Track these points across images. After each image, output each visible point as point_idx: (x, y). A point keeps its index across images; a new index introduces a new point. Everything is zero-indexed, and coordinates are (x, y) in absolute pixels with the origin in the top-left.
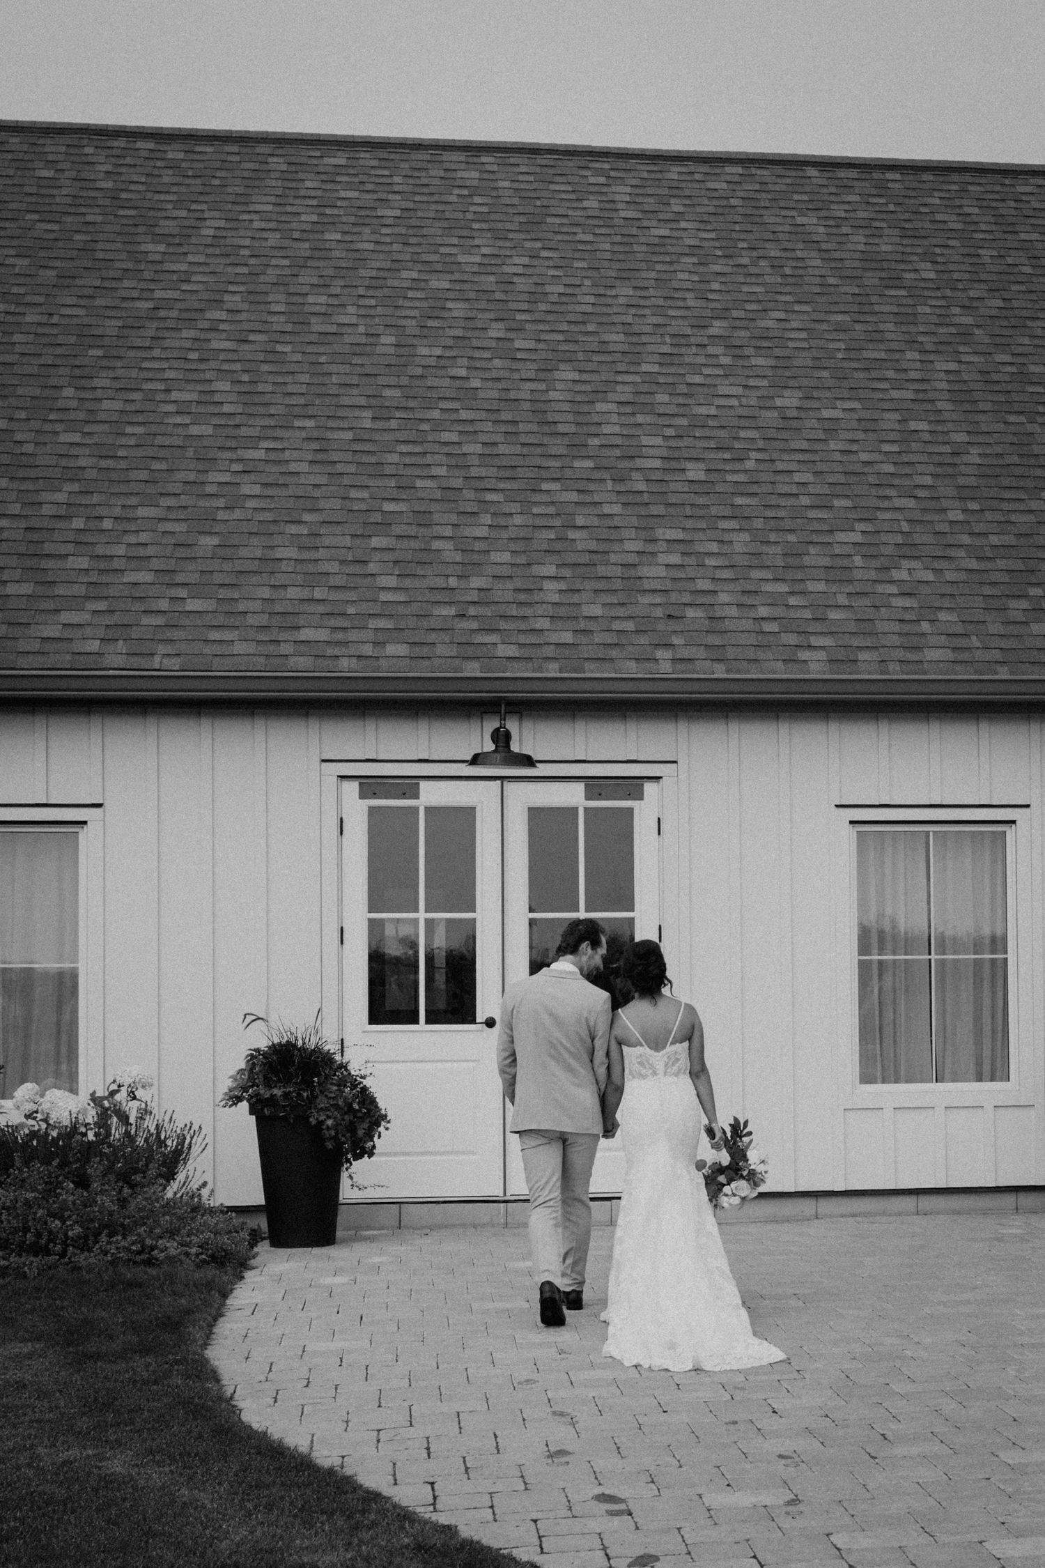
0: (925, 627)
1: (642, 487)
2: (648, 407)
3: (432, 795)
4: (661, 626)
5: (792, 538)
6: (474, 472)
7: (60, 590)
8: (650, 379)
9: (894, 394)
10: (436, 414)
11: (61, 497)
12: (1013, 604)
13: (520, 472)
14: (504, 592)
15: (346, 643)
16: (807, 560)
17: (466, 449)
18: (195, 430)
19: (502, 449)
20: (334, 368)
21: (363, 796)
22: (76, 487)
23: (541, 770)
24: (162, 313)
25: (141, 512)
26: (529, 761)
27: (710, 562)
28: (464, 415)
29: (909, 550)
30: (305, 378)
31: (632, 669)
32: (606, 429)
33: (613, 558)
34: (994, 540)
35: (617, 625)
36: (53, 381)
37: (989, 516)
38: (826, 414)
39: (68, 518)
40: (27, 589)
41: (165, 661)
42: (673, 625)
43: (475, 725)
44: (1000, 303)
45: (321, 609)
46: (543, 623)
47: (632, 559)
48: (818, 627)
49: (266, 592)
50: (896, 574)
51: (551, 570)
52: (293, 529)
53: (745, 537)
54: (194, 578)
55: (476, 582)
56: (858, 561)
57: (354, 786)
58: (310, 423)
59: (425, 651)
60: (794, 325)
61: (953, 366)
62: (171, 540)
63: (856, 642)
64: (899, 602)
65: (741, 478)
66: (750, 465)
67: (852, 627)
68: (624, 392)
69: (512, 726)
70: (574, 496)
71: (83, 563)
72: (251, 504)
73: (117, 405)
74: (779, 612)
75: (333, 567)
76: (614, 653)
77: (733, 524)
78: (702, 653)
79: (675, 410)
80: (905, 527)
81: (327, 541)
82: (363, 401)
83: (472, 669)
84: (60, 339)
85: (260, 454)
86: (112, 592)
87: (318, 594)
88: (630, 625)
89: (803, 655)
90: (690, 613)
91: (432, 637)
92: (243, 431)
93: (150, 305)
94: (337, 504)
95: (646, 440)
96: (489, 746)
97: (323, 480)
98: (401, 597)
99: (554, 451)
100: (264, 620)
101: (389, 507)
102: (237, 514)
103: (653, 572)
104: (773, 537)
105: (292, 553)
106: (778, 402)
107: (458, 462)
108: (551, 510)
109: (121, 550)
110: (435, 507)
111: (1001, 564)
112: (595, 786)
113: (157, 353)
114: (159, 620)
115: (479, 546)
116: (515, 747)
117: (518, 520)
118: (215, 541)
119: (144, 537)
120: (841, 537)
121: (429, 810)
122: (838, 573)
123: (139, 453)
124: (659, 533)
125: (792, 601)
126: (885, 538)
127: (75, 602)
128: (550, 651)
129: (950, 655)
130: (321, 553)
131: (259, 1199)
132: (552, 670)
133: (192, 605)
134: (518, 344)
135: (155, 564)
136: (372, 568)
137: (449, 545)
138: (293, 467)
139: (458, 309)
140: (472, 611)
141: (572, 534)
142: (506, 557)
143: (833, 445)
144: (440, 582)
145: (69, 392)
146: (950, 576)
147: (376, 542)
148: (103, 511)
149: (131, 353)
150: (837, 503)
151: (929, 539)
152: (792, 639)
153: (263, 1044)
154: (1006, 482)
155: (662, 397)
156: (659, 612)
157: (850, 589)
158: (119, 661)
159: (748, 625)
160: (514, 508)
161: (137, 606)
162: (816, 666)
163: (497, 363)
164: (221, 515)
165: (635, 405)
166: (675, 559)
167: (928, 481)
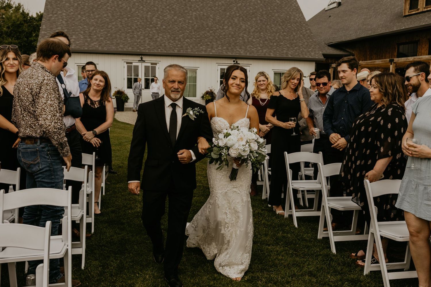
0: (188, 47)
1: (158, 29)
2: (159, 18)
3: (134, 64)
4: (159, 46)
5: (174, 36)
6: (139, 26)
7: (93, 40)
8: (159, 14)
9: (188, 17)
10: (134, 18)
11: (92, 28)
12: (199, 45)
13: (144, 26)
14: (142, 41)
15: (125, 47)
16: (176, 39)
17: (138, 23)
18: (107, 20)
19: (142, 23)
20: (122, 12)
21: (127, 64)
22: (94, 27)
23: (146, 62)
24: (102, 4)
25: (102, 30)
26: (144, 61)
27: (165, 38)
28: (138, 19)
29: (187, 38)
30: (119, 13)
31: (156, 51)
32: (154, 21)
33: (154, 38)
34: (197, 37)
35: (154, 46)
36: (90, 13)
37: (197, 33)
38: (180, 20)
39: (93, 31)
40: (90, 40)
41: (105, 49)
42: (161, 46)
43: (139, 56)
44: (202, 5)
45: (122, 43)
46: (146, 45)
47: (156, 38)
48: (176, 47)
49: (116, 41)
50: (186, 41)
51: (147, 39)
52: (118, 33)
53: (169, 35)
54: (108, 39)
55: (139, 40)
56: (182, 39)
57: (125, 63)
58: (120, 19)
59: (133, 48)
60: (177, 7)
61: (195, 13)
62: (105, 34)
63: (181, 49)
64: (186, 44)
65: (169, 28)
66: (170, 26)
67: (180, 47)
68: (156, 16)
69: (143, 57)
70: (150, 30)
71: (95, 37)
72: (114, 30)
73: (98, 16)
74: (172, 45)
75: (123, 38)
76: (154, 49)
77: (168, 34)
78: (163, 49)
79: (162, 19)
80: (188, 35)
81: (122, 35)
82: (126, 16)
83: (139, 51)
84: (91, 7)
85: (114, 23)
86: (99, 40)
87: (122, 41)
88: (156, 46)
89: (175, 50)
90: (163, 45)
91: (134, 47)
92: (112, 20)
93: (100, 3)
94: (123, 30)
95: (159, 23)
96: (140, 59)
97: (122, 27)
98: (130, 42)
99: (148, 24)
100: (116, 44)
101: (129, 30)
102: (112, 31)
103: (158, 39)
104: (172, 35)
105: (118, 36)
106: (174, 18)
107: (137, 25)
108: (147, 31)
109: (100, 35)
110: (134, 31)
111: (198, 40)
112: (152, 64)
113: (102, 9)
114: (104, 44)
115: (139, 36)
116: (143, 60)
117: (144, 33)
118: (110, 34)
119: (102, 34)
120: (180, 36)
121: (134, 66)
122: (179, 40)
123: (100, 23)
124: (160, 35)
125: (174, 43)
126: (185, 36)
127: (95, 42)
128: (147, 49)
129: (191, 51)
130: (122, 36)
131: (116, 107)
132: (147, 51)
133: (108, 42)
134: (144, 9)
135: (103, 37)
136: (127, 38)
137: (136, 36)
138: (118, 25)
139: (137, 4)
140: (138, 44)
141: (150, 35)
142: (142, 37)
143: (180, 24)
144: (135, 40)
145: (92, 15)
146: (192, 41)
147: (128, 35)
148: (97, 30)
149: (99, 9)
150: (180, 31)
151: (190, 36)
152: (173, 48)
153: (117, 91)
154: (200, 29)
155: (161, 17)
156: (159, 45)
157: (181, 42)
158: (100, 49)
159: (169, 46)
160: (143, 31)
161: (102, 42)
162: (176, 51)
163: (141, 12)
164: (110, 31)
165: (158, 18)
166: (161, 38)
167: (191, 29)
